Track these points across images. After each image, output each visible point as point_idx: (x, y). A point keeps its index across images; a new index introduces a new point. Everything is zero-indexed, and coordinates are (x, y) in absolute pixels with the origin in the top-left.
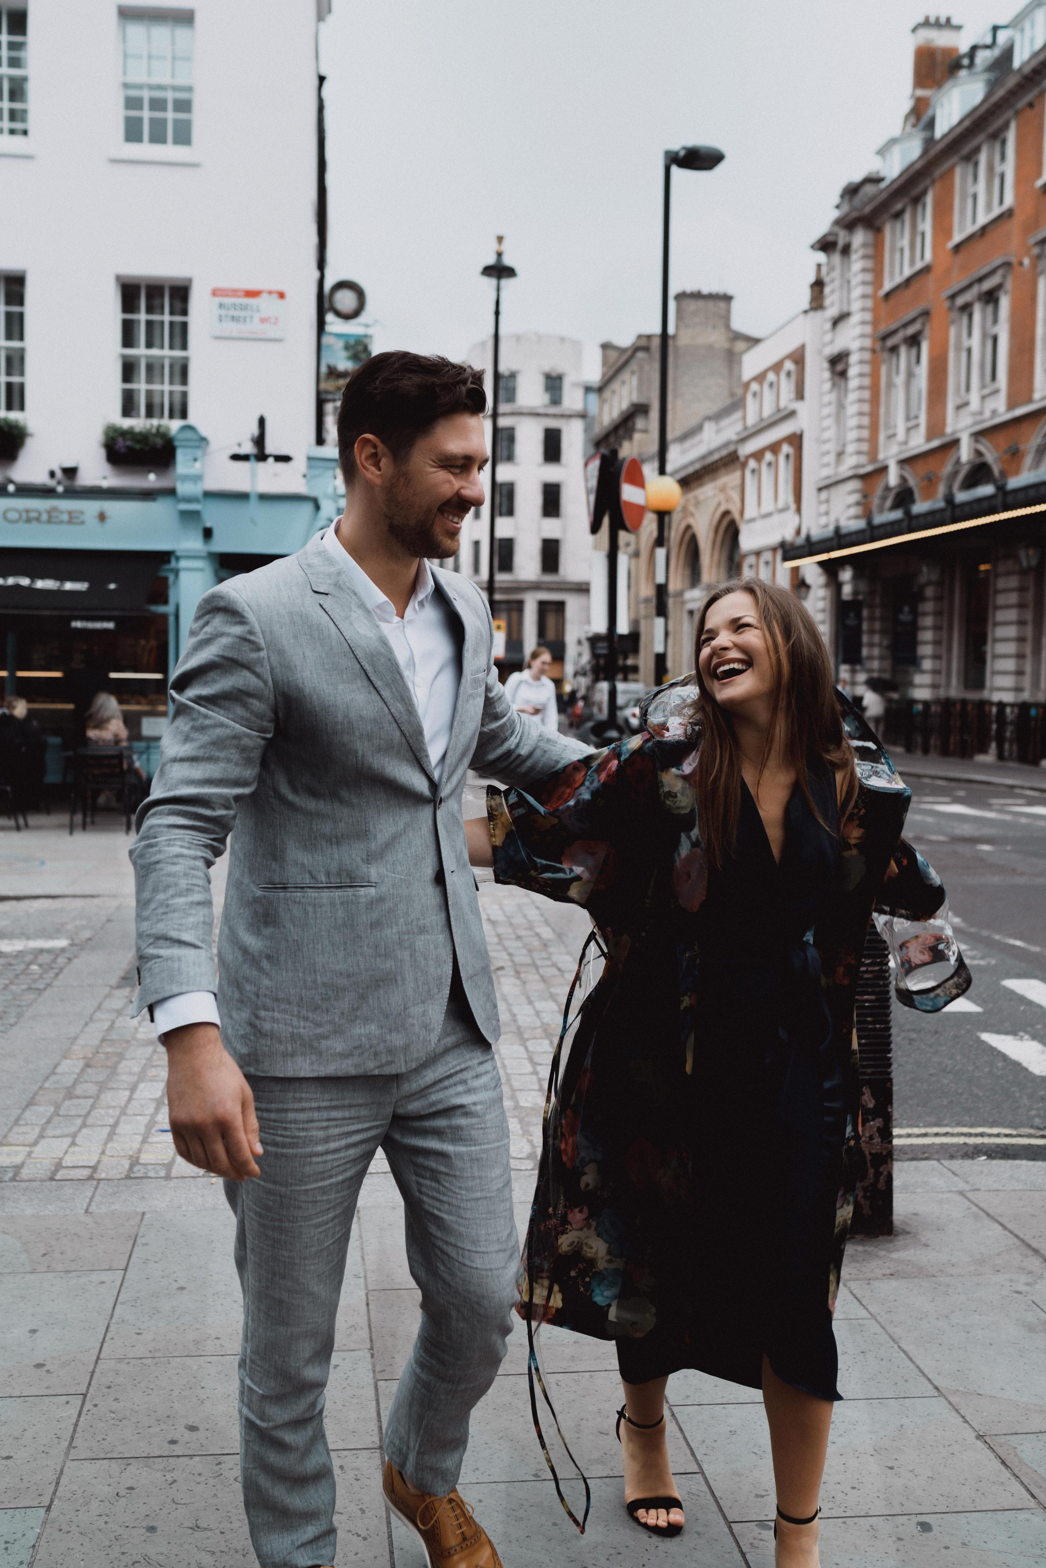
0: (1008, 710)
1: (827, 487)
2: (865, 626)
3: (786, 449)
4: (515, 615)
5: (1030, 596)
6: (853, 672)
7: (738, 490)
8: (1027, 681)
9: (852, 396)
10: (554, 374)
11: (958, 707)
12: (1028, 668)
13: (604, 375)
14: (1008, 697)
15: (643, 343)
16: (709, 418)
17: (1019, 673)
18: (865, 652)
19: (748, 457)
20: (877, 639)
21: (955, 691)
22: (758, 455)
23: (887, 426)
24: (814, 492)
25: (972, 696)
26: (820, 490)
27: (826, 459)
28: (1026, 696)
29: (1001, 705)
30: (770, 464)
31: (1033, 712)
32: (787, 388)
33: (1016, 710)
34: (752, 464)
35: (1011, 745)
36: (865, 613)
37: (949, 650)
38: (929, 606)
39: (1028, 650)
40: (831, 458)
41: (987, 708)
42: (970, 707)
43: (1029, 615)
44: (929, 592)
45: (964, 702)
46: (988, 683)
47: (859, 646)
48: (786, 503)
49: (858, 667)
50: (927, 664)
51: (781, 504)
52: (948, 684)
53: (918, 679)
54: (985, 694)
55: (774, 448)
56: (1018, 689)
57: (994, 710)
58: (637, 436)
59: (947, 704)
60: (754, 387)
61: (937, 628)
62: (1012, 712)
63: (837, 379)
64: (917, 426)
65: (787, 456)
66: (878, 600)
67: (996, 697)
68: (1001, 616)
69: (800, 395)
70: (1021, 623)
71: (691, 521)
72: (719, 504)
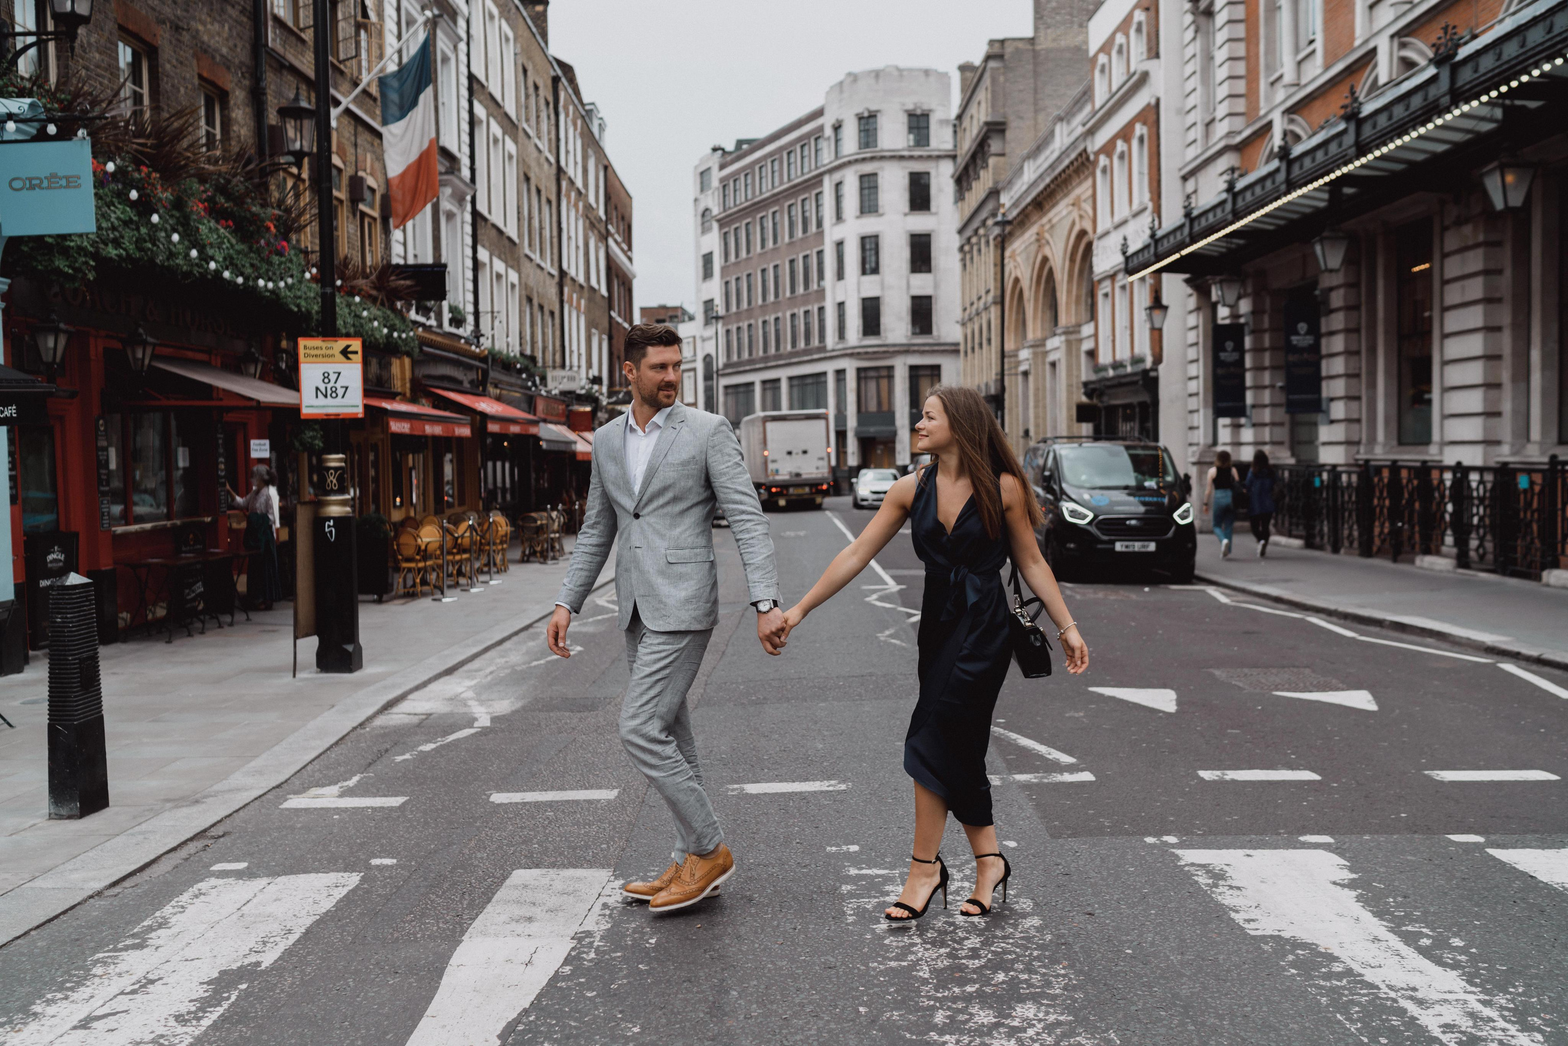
0: (1474, 477)
1: (1193, 173)
2: (1248, 362)
3: (1139, 129)
4: (884, 383)
5: (1505, 282)
6: (1237, 427)
7: (1090, 201)
8: (1505, 428)
9: (1221, 37)
10: (919, 112)
11: (1386, 473)
12: (1507, 407)
13: (962, 100)
14: (1472, 457)
15: (997, 49)
16: (1060, 119)
17: (1492, 414)
18: (1249, 398)
19: (1097, 154)
20: (1266, 378)
21: (1382, 451)
22: (1108, 149)
23: (1270, 68)
24: (1179, 182)
25: (1410, 456)
26: (1185, 178)
27: (1191, 135)
28: (1505, 454)
29: (1461, 471)
30: (1122, 157)
31: (1523, 482)
32: (1138, 47)
33: (1489, 477)
34: (1103, 160)
35: (1482, 540)
36: (1248, 342)
37: (1372, 385)
38: (1337, 321)
39: (1506, 376)
40: (1197, 133)
41: (1435, 474)
42: (1404, 474)
43: (1505, 316)
44: (1337, 299)
45: (1395, 467)
46: (1436, 436)
47: (1240, 390)
48: (1141, 203)
49: (1243, 420)
50: (1338, 410)
51: (1136, 207)
52: (1372, 440)
53: (1325, 433)
54: (1432, 453)
55: (1125, 134)
56: (1489, 442)
57: (1448, 476)
58: (992, 161)
59: (1366, 470)
60: (1102, 59)
61: (1350, 353)
62: (1481, 482)
63: (1202, 20)
64: (1313, 52)
65: (1141, 139)
66: (1266, 323)
67: (1451, 457)
68: (1453, 321)
69: (1154, 52)
70: (1491, 329)
71: (1047, 251)
72: (1073, 224)
